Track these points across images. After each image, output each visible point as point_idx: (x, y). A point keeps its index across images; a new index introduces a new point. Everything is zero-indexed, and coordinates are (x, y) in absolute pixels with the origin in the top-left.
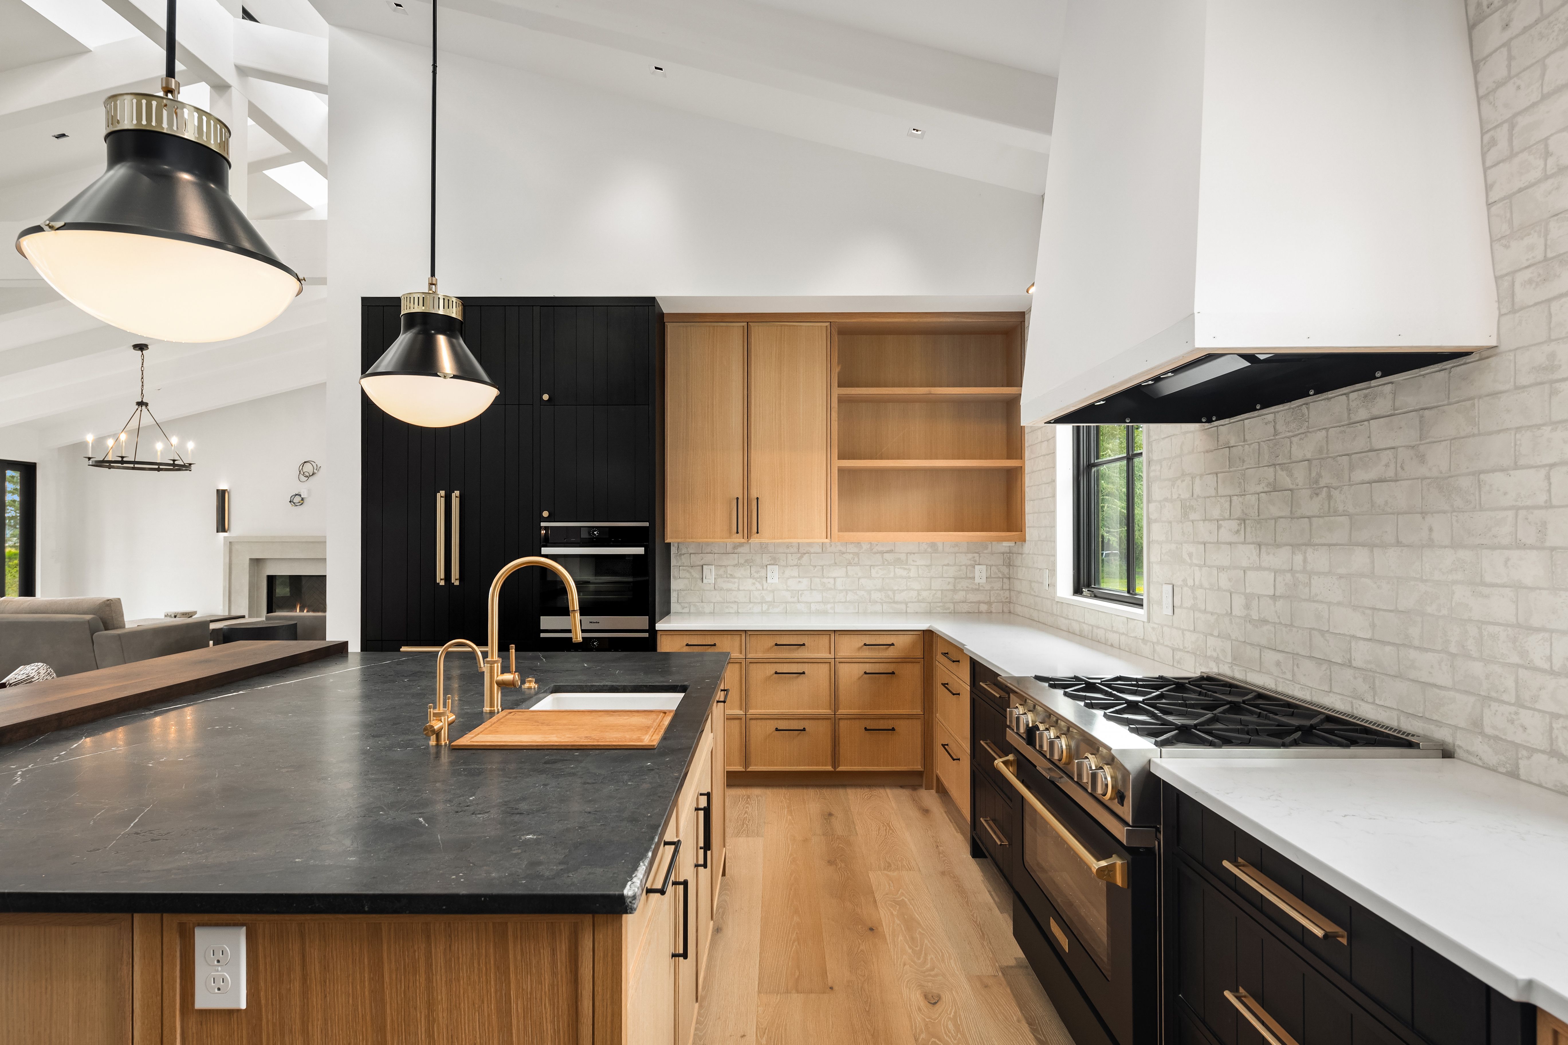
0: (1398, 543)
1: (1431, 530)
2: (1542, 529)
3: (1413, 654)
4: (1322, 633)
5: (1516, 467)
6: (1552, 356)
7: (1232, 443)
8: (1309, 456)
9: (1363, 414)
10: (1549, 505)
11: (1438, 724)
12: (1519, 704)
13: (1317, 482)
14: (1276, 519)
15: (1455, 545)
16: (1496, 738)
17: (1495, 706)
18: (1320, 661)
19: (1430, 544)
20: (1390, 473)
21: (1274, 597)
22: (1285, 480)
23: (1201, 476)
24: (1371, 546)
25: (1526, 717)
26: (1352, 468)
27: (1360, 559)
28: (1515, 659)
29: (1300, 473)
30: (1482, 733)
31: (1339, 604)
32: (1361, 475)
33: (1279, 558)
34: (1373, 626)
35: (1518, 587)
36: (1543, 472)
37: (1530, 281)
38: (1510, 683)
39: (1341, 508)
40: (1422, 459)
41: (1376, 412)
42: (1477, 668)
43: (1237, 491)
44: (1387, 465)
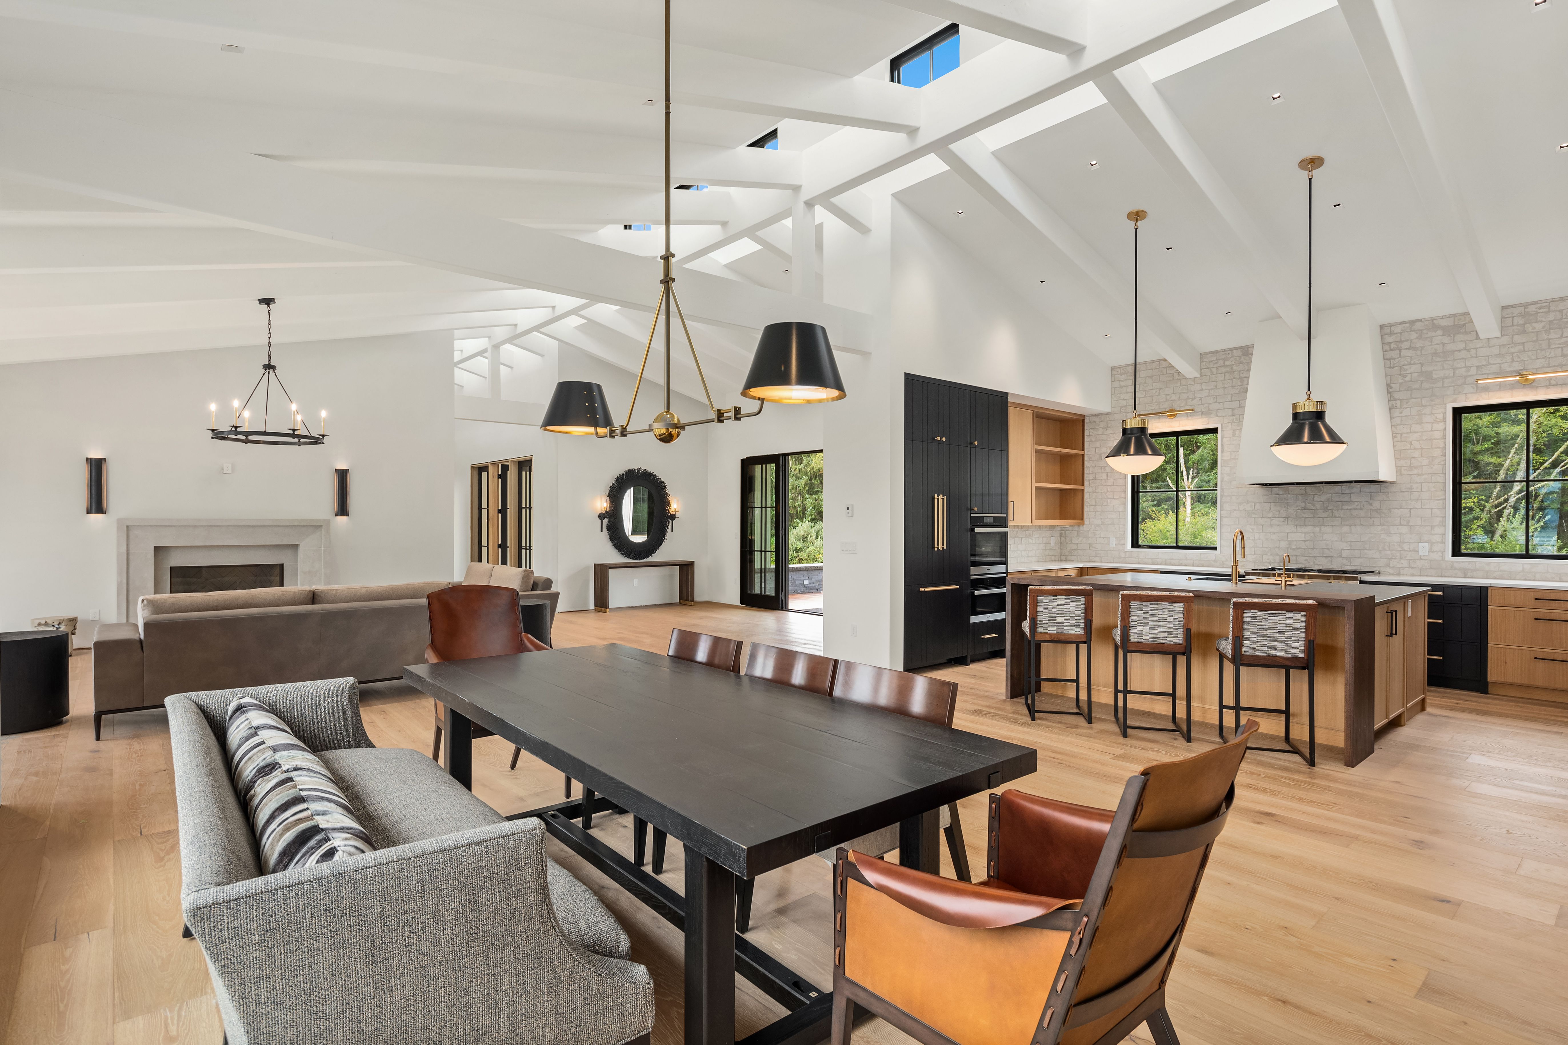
0: (1361, 525)
1: (1373, 521)
2: (1408, 522)
3: (1366, 551)
4: (1329, 549)
5: (1401, 508)
6: (1412, 486)
7: (1281, 493)
8: (1323, 500)
9: (1347, 491)
10: (1410, 517)
11: (1374, 567)
12: (1401, 558)
13: (1327, 508)
14: (1305, 518)
15: (1381, 525)
16: (1394, 567)
17: (1393, 560)
18: (1326, 557)
19: (1373, 525)
20: (1359, 507)
21: (1305, 541)
22: (1309, 506)
23: (1260, 503)
24: (1350, 526)
25: (1402, 561)
26: (1343, 505)
27: (1345, 529)
28: (1400, 549)
29: (1318, 506)
30: (1390, 567)
31: (1336, 541)
32: (1345, 507)
33: (1308, 529)
34: (1351, 546)
35: (1401, 534)
36: (1408, 510)
37: (1406, 470)
38: (1398, 554)
39: (1337, 515)
40: (1371, 505)
41: (1353, 491)
42: (1389, 552)
43: (1284, 509)
44: (1357, 505)
